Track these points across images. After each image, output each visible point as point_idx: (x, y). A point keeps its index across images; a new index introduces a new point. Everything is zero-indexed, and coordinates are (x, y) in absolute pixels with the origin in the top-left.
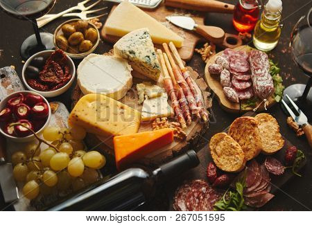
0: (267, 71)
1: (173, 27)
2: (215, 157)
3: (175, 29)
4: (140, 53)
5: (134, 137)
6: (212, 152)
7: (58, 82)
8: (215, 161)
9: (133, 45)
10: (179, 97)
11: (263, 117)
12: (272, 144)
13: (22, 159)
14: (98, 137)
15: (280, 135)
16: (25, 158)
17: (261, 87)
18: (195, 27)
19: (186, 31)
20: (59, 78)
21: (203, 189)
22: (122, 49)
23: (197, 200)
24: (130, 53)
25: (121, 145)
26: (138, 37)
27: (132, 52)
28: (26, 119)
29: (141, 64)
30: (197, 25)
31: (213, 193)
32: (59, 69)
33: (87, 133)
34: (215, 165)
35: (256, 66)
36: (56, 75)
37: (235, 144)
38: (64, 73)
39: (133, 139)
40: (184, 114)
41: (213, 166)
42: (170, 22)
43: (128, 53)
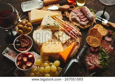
0: (90, 12)
1: (51, 11)
2: (91, 45)
3: (52, 11)
4: (51, 23)
5: (66, 50)
6: (89, 44)
7: (28, 45)
8: (91, 46)
9: (47, 22)
10: (69, 32)
11: (97, 26)
12: (104, 33)
13: (34, 75)
14: (52, 56)
15: (105, 29)
16: (34, 74)
17: (91, 17)
18: (59, 8)
19: (56, 10)
20: (27, 44)
21: (93, 56)
22: (44, 25)
23: (93, 60)
24: (48, 25)
25: (64, 55)
26: (47, 19)
27: (48, 24)
28: (28, 62)
29: (53, 27)
30: (59, 7)
31: (96, 56)
32: (26, 41)
33: (49, 57)
34: (92, 47)
35: (86, 12)
36: (26, 43)
37: (95, 38)
38: (28, 41)
39: (66, 51)
40: (74, 36)
41: (92, 48)
42: (50, 10)
43: (47, 25)
